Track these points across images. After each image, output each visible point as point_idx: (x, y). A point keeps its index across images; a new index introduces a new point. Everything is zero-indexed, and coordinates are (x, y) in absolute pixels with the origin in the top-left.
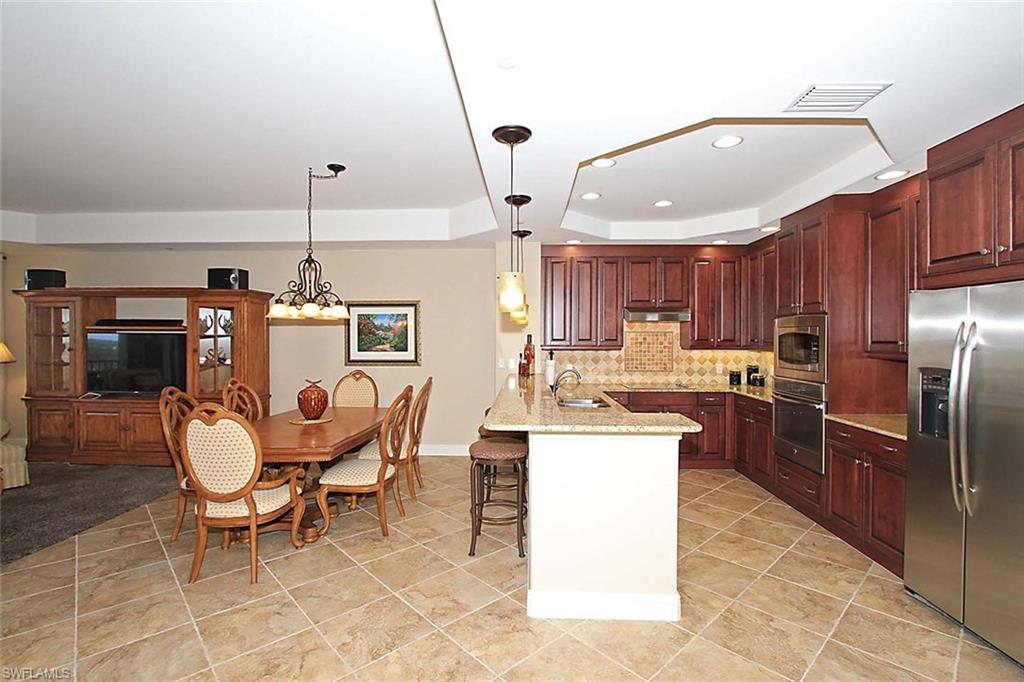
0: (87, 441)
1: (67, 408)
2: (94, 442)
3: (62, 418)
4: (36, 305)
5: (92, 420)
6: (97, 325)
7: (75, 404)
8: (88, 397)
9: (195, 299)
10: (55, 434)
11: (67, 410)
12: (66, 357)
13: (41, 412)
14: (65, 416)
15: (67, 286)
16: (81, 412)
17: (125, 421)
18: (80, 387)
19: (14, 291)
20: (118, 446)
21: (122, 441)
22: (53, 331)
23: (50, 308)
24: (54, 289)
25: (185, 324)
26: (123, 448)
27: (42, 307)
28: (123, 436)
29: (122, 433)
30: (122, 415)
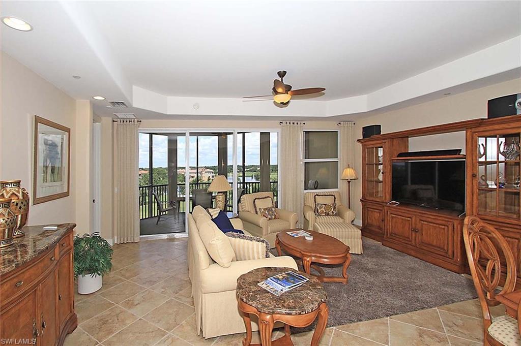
0: (391, 234)
1: (381, 209)
2: (395, 234)
3: (378, 214)
4: (368, 147)
5: (394, 220)
6: (398, 157)
7: (385, 208)
8: (393, 204)
9: (473, 130)
10: (375, 223)
11: (381, 210)
12: (381, 177)
13: (369, 209)
14: (380, 213)
15: (381, 134)
16: (389, 213)
17: (416, 224)
18: (388, 197)
19: (358, 140)
20: (411, 241)
21: (413, 238)
22: (374, 162)
23: (373, 148)
24: (375, 136)
25: (463, 153)
26: (414, 244)
27: (370, 148)
28: (414, 235)
29: (413, 233)
30: (414, 219)
